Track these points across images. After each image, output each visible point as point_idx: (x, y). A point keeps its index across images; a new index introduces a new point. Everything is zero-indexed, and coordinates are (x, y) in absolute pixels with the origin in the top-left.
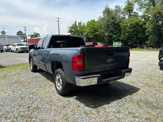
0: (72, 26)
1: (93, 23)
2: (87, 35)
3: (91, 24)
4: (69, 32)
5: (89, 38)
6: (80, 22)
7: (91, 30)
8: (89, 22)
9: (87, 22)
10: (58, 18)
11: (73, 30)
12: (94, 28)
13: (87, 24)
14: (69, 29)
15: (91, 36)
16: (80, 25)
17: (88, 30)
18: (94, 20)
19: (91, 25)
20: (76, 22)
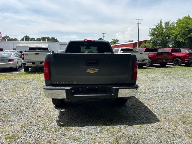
0: (155, 27)
1: (186, 22)
2: (176, 38)
3: (183, 23)
4: (151, 36)
5: (179, 42)
6: (167, 22)
7: (182, 31)
8: (179, 20)
9: (177, 21)
10: (139, 20)
11: (157, 32)
12: (188, 28)
13: (177, 23)
14: (151, 32)
15: (181, 40)
16: (168, 25)
17: (176, 32)
18: (189, 16)
19: (181, 24)
20: (161, 22)
